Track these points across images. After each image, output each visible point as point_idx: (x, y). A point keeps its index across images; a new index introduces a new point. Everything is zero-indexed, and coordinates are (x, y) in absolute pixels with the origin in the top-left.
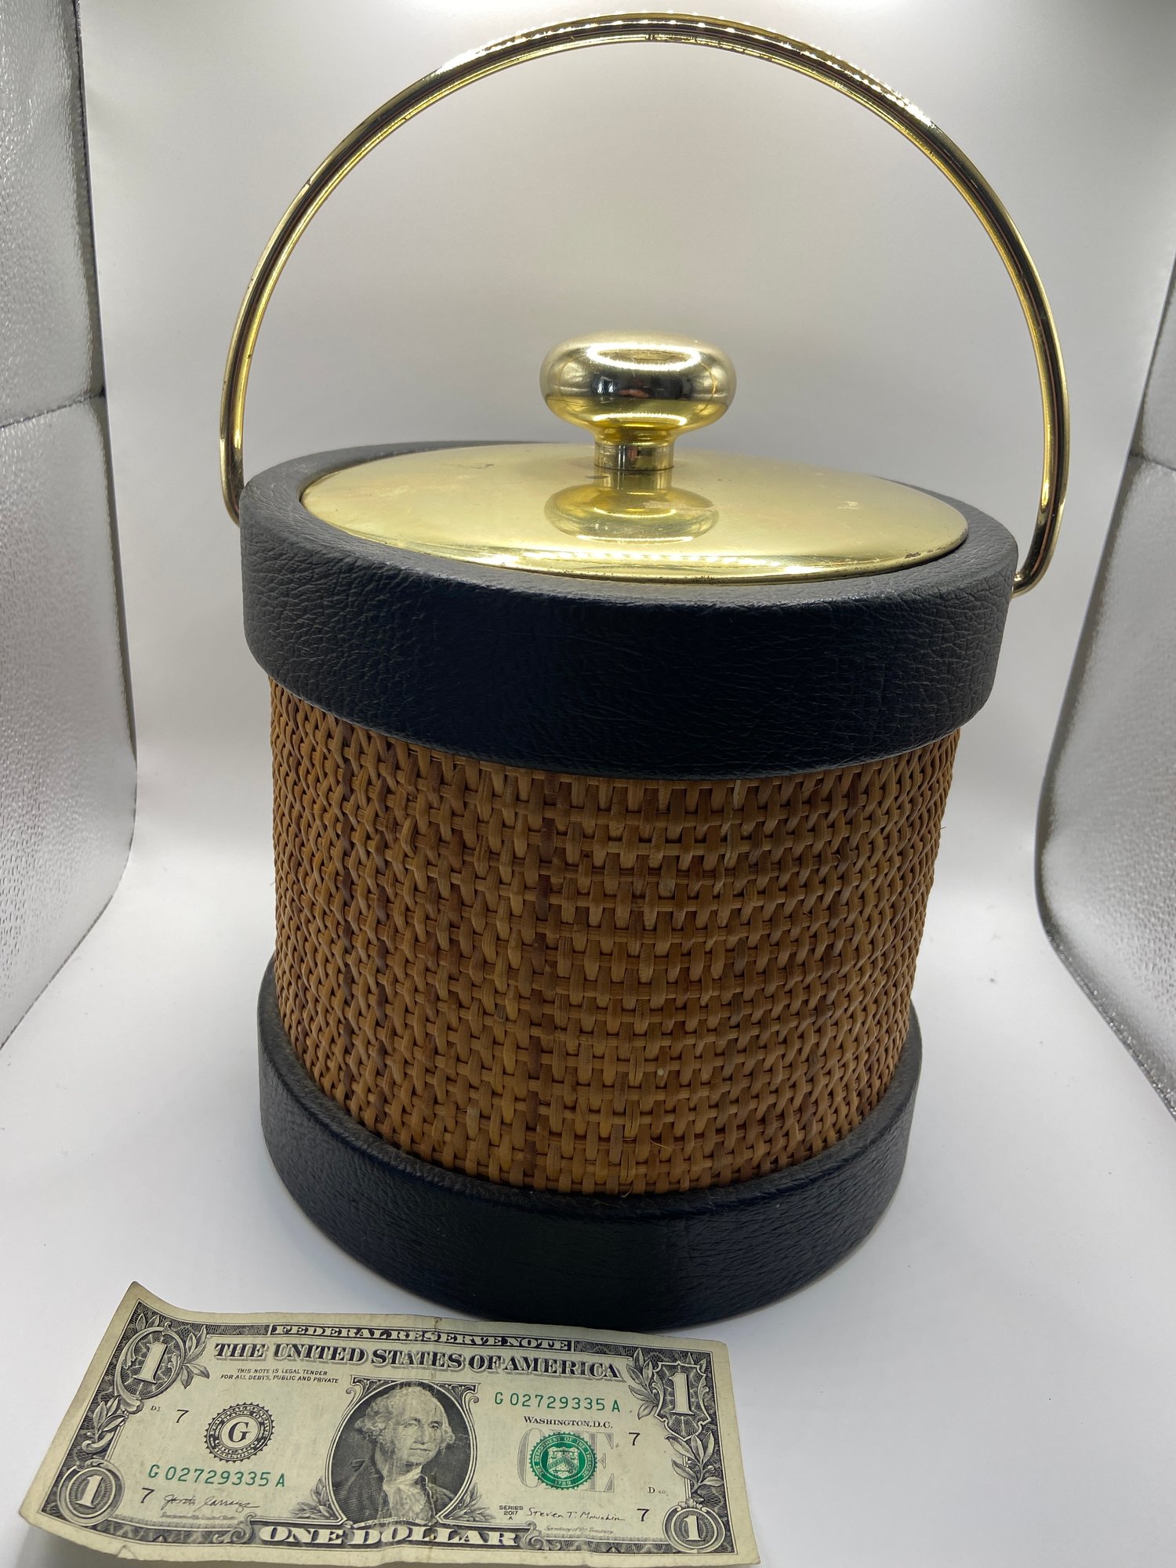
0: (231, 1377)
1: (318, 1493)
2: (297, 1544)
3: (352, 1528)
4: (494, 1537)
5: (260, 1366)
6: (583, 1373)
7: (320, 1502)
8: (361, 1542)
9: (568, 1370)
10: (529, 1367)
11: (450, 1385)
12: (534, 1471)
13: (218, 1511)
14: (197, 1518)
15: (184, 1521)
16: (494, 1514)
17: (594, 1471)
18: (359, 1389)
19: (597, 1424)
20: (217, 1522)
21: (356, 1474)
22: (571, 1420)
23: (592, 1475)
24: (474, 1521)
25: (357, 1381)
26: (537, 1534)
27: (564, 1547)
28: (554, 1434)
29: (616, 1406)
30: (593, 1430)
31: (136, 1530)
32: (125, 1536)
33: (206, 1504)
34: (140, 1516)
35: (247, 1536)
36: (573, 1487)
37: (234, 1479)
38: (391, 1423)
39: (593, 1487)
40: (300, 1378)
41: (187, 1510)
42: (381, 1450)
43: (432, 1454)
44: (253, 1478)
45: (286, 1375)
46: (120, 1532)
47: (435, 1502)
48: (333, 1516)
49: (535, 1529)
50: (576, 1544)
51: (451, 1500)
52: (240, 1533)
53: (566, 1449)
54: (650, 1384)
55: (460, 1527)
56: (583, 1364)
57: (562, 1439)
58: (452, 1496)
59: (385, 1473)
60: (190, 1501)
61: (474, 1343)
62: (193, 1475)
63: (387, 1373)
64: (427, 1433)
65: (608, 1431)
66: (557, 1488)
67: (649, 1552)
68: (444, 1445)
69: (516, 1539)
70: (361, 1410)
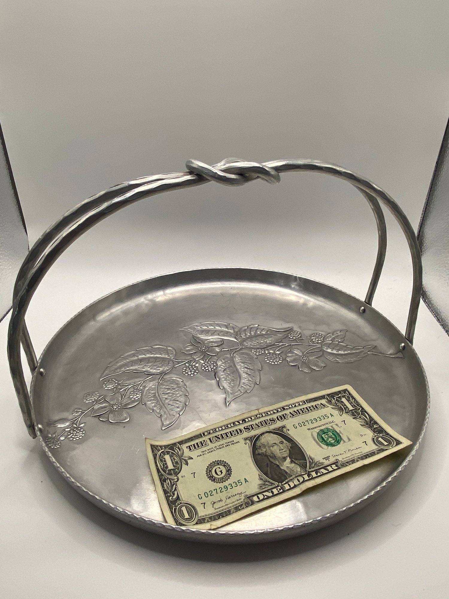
0: (201, 455)
1: (261, 479)
2: (268, 497)
3: (282, 485)
4: (330, 469)
5: (208, 447)
6: (314, 409)
7: (264, 481)
8: (289, 488)
9: (309, 410)
10: (297, 413)
11: (276, 429)
12: (323, 444)
13: (233, 499)
14: (228, 505)
15: (224, 508)
16: (324, 462)
17: (341, 437)
18: (248, 441)
19: (330, 423)
20: (236, 503)
21: (269, 468)
22: (322, 424)
23: (341, 438)
24: (319, 466)
25: (246, 439)
26: (341, 462)
27: (353, 462)
28: (320, 431)
29: (332, 415)
30: (331, 425)
31: (210, 518)
32: (208, 522)
33: (226, 499)
34: (207, 513)
35: (250, 502)
36: (339, 444)
37: (229, 487)
38: (267, 447)
39: (344, 442)
40: (226, 446)
41: (222, 504)
42: (271, 457)
43: (288, 452)
44: (236, 484)
45: (220, 447)
46: (206, 521)
47: (303, 465)
48: (272, 484)
49: (339, 461)
50: (355, 460)
51: (307, 463)
52: (247, 502)
53: (327, 434)
54: (337, 405)
55: (317, 469)
56: (313, 406)
57: (323, 431)
58: (305, 461)
59: (278, 463)
60: (221, 500)
61: (274, 413)
62: (214, 492)
63: (253, 433)
64: (281, 446)
65: (335, 423)
66: (334, 446)
67: (378, 453)
68: (289, 448)
69: (336, 466)
70: (254, 448)
